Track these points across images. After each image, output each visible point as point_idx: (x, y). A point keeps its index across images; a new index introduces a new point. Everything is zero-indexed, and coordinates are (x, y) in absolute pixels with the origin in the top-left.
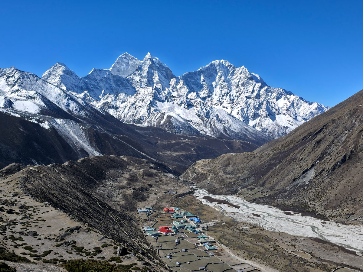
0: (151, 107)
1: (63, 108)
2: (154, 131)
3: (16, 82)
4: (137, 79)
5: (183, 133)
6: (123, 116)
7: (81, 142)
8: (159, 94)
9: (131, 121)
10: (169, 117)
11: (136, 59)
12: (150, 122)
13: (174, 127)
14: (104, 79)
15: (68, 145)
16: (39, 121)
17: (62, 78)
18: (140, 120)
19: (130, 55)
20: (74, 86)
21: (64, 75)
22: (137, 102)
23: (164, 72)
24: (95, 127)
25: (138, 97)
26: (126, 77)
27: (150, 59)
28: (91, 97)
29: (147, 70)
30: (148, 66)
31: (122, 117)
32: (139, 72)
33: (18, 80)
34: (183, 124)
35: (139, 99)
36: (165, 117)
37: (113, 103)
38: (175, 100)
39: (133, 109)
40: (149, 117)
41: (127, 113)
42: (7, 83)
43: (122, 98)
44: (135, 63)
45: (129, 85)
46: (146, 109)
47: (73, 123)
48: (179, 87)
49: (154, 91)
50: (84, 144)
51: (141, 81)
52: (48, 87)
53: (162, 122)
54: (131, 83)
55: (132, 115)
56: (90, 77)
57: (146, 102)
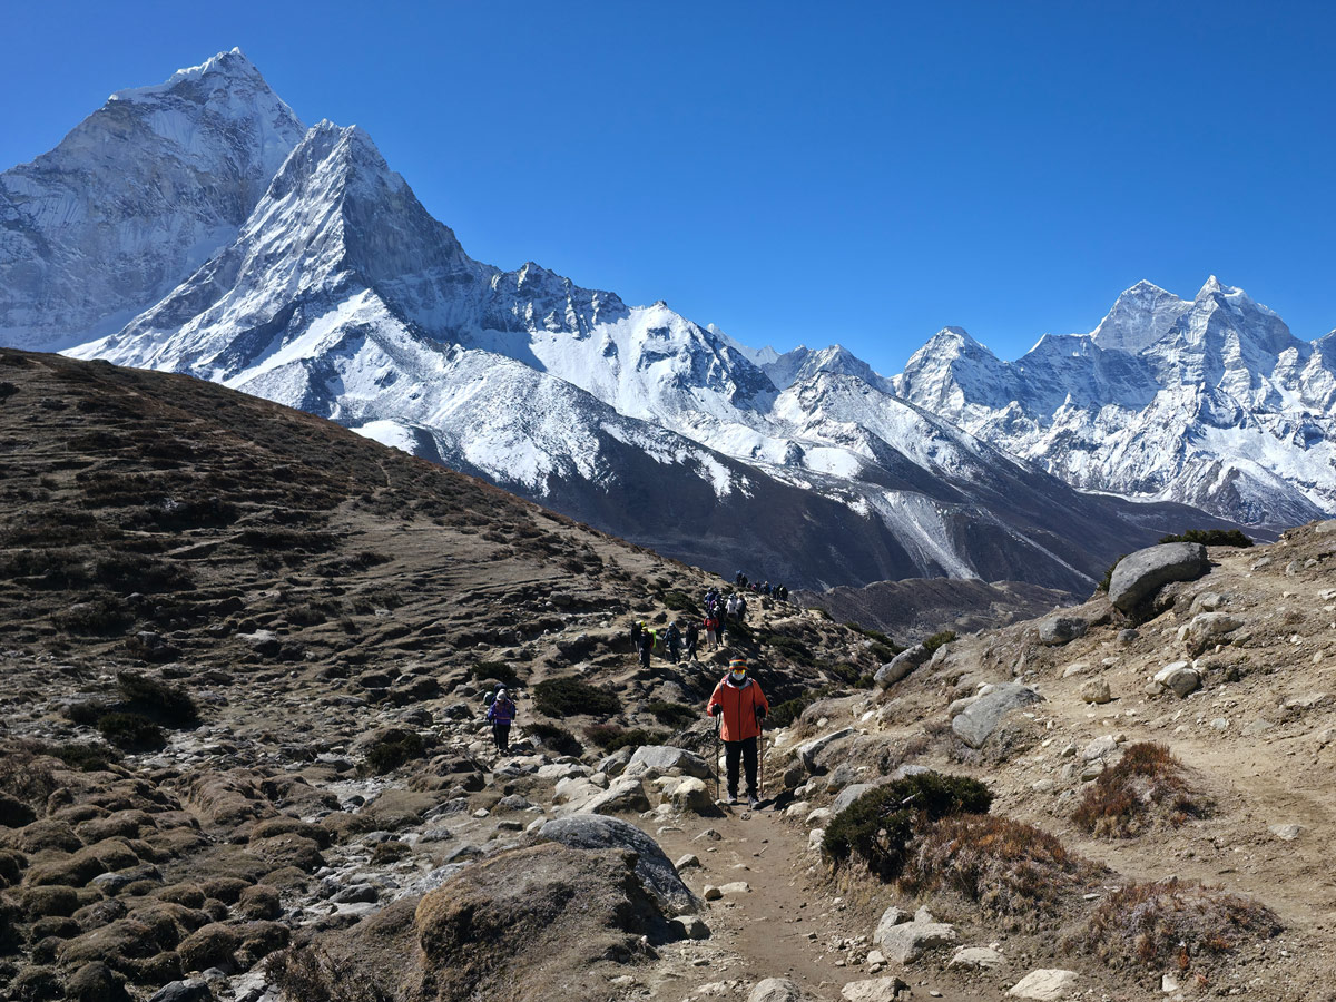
0: (1188, 446)
1: (921, 461)
2: (1174, 516)
3: (819, 400)
4: (1172, 356)
5: (1271, 522)
6: (1106, 470)
7: (935, 545)
8: (1217, 405)
9: (1126, 485)
10: (1234, 473)
11: (1172, 299)
12: (1180, 488)
13: (1245, 504)
14: (1072, 364)
15: (903, 551)
16: (847, 498)
17: (955, 367)
18: (1150, 484)
19: (1155, 287)
20: (987, 388)
21: (961, 359)
22: (1150, 430)
23: (1260, 329)
24: (973, 511)
25: (1154, 415)
26: (1140, 354)
27: (1216, 296)
28: (1026, 419)
29: (1206, 328)
30: (1208, 316)
31: (1104, 474)
32: (1180, 335)
33: (823, 396)
34: (1276, 494)
35: (1156, 420)
36: (1223, 474)
37: (1082, 434)
38: (1266, 421)
39: (1136, 451)
40: (1178, 473)
41: (1119, 463)
42: (801, 403)
43: (1110, 418)
44: (1168, 309)
45: (1146, 374)
46: (1171, 449)
47: (921, 501)
48: (1305, 374)
49: (1200, 396)
50: (941, 552)
51: (1184, 363)
52: (892, 408)
53: (1212, 489)
54: (1155, 369)
55: (1131, 467)
56: (1033, 360)
57: (1174, 430)
